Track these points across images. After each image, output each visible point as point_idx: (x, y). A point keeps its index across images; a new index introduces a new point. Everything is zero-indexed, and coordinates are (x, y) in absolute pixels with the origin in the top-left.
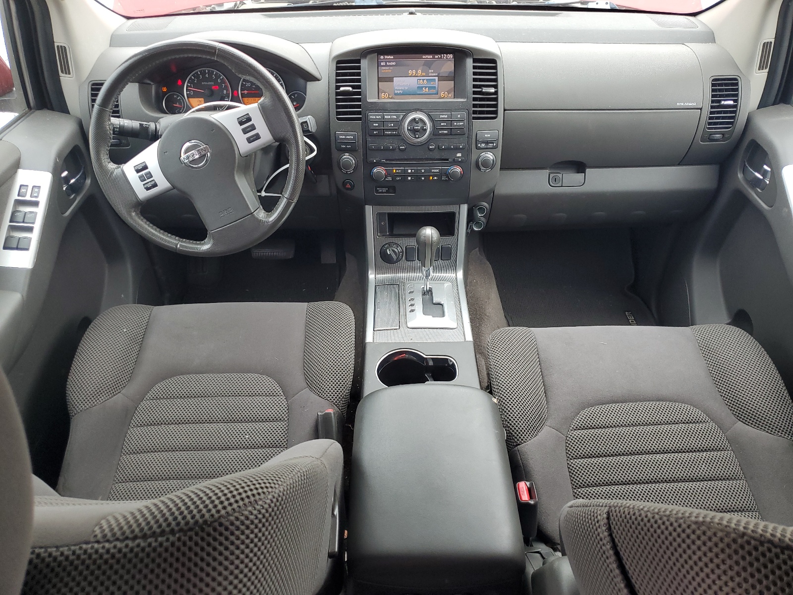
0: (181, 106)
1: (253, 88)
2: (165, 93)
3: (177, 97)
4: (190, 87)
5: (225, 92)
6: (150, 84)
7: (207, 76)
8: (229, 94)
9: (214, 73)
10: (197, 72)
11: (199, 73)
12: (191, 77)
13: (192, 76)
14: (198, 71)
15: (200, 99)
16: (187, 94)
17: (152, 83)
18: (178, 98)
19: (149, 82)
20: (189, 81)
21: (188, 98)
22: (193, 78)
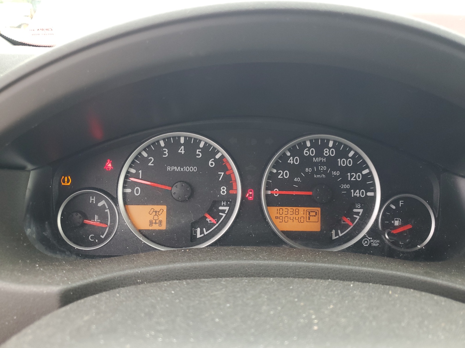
0: (104, 226)
1: (296, 183)
2: (64, 192)
3: (98, 201)
4: (136, 176)
5: (223, 190)
6: (22, 168)
7: (182, 150)
8: (235, 196)
9: (201, 145)
10: (158, 142)
11: (162, 144)
12: (140, 154)
13: (144, 150)
14: (161, 139)
15: (157, 208)
16: (124, 194)
17: (29, 167)
18: (100, 204)
19: (20, 161)
20: (133, 162)
21: (125, 203)
22: (145, 154)
